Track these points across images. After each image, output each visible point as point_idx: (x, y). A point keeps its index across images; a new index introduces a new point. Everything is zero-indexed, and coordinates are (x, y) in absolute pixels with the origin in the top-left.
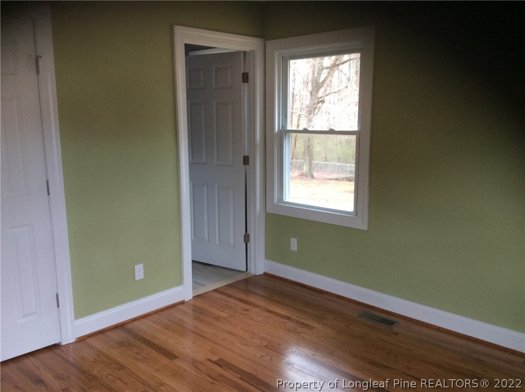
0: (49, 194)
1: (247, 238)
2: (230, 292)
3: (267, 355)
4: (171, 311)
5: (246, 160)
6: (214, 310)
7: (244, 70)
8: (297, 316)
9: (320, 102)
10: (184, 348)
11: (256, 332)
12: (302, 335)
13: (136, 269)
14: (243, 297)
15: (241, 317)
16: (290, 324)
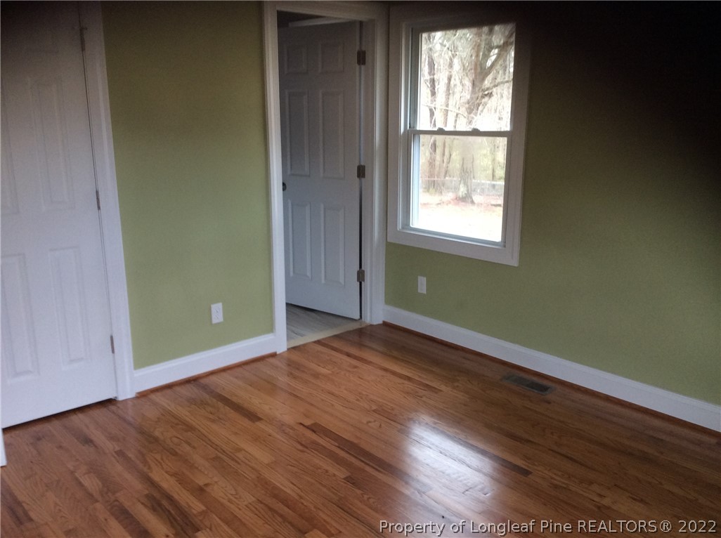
0: (99, 208)
1: (361, 276)
2: (336, 344)
3: (375, 421)
4: (259, 365)
5: (361, 172)
6: (313, 366)
7: (360, 48)
8: (420, 377)
9: (486, 95)
10: (270, 409)
11: (364, 393)
12: (424, 399)
13: (212, 309)
14: (353, 351)
15: (347, 374)
16: (409, 385)
